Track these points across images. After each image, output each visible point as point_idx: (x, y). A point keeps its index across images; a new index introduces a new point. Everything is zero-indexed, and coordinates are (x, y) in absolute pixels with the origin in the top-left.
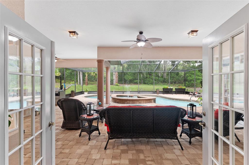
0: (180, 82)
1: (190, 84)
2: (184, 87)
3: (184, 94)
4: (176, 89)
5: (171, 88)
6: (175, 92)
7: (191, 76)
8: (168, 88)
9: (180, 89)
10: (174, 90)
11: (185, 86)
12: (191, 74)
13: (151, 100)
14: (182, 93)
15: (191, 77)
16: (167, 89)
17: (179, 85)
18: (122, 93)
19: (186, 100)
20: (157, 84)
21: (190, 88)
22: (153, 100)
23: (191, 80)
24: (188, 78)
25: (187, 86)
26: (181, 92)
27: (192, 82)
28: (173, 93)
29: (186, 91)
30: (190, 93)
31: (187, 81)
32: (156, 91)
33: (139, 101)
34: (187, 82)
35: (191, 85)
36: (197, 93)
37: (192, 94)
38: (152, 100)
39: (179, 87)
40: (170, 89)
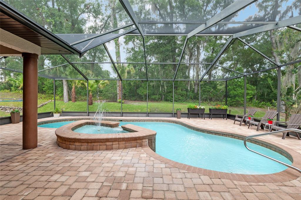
0: (218, 98)
1: (234, 102)
2: (225, 107)
3: (224, 118)
4: (210, 109)
5: (202, 108)
6: (208, 116)
7: (235, 89)
8: (197, 109)
9: (217, 109)
10: (207, 111)
11: (226, 104)
12: (235, 87)
13: (142, 139)
14: (222, 116)
15: (235, 91)
16: (195, 109)
17: (216, 104)
18: (119, 115)
19: (229, 135)
20: (184, 101)
21: (234, 108)
22: (147, 140)
23: (235, 96)
24: (231, 92)
25: (229, 105)
26: (219, 116)
27: (237, 98)
28: (205, 116)
29: (228, 113)
30: (237, 118)
31: (229, 97)
32: (176, 112)
33: (108, 143)
34: (230, 99)
35: (235, 104)
36: (252, 119)
37: (240, 119)
38: (144, 140)
39: (217, 107)
40: (200, 109)
